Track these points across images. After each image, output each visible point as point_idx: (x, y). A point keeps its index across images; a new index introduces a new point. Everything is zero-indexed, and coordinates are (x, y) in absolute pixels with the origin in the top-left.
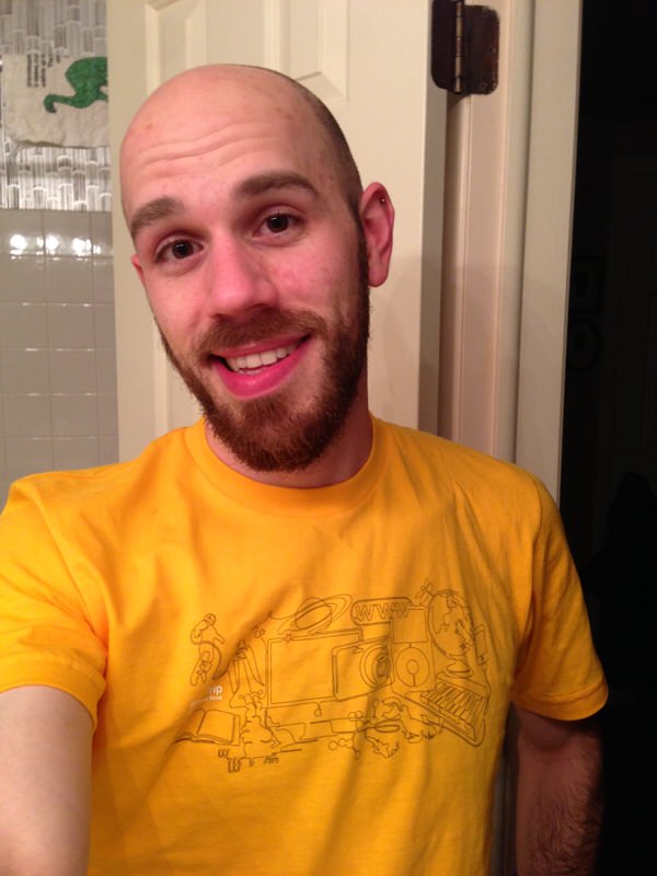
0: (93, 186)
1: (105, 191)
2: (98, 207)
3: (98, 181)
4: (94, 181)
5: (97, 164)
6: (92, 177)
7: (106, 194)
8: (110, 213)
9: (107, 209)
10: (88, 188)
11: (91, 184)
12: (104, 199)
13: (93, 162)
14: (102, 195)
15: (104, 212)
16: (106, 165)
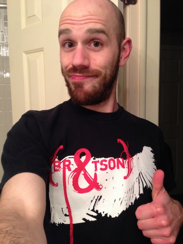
0: (3, 49)
1: (7, 50)
2: (5, 55)
3: (5, 47)
4: (4, 47)
5: (4, 42)
6: (3, 46)
7: (7, 51)
8: (8, 57)
9: (8, 56)
10: (1, 49)
11: (3, 48)
12: (6, 53)
13: (3, 42)
14: (6, 51)
15: (7, 56)
16: (7, 43)
